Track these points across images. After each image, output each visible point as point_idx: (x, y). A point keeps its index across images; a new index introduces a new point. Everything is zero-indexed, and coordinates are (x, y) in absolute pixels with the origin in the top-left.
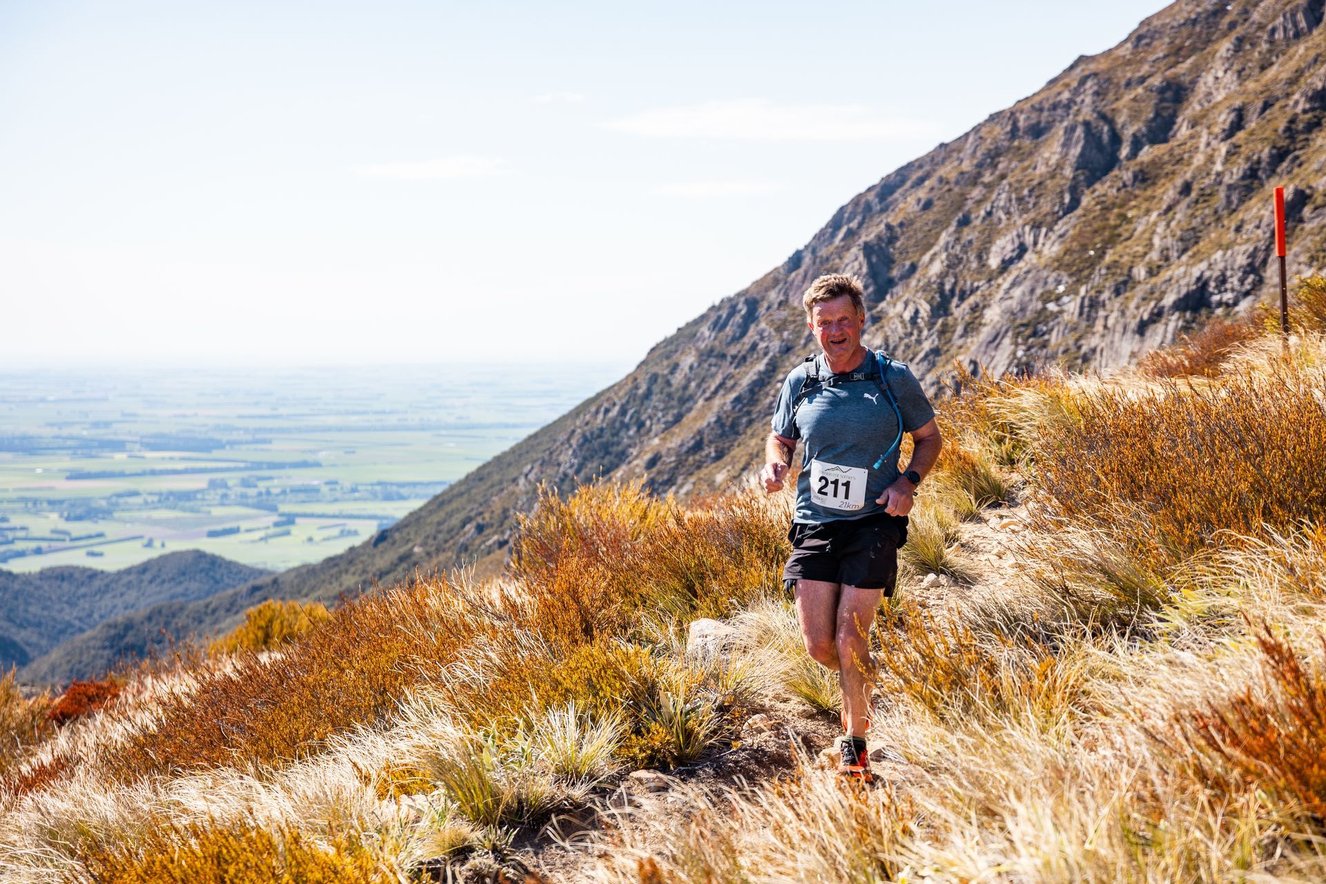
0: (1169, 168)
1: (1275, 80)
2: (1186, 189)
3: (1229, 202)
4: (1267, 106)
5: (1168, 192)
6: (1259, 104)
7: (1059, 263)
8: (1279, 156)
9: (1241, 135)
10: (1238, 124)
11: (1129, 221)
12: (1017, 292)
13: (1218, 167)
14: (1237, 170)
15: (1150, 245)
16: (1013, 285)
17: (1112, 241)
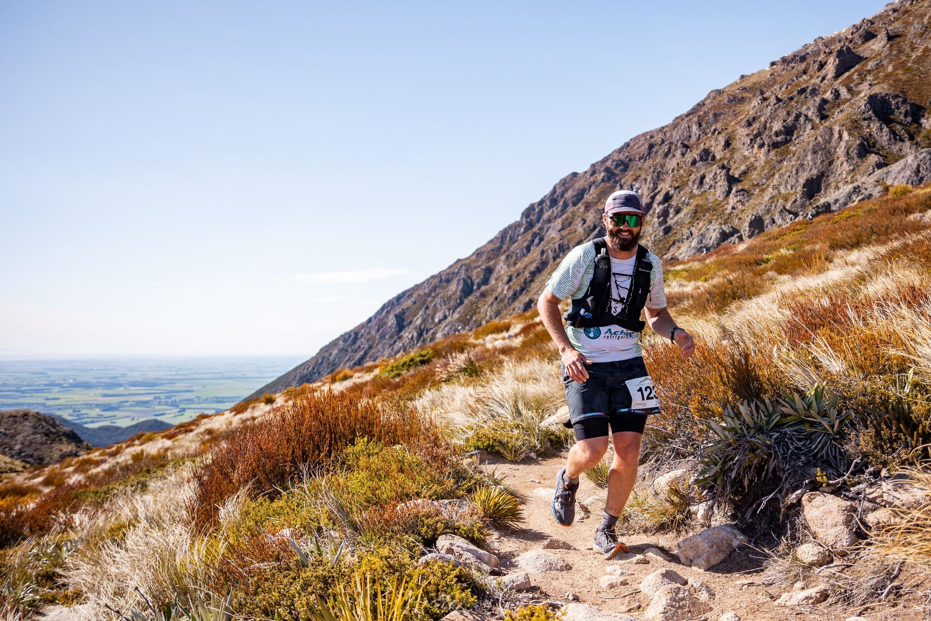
0: (490, 293)
1: (520, 268)
2: (496, 298)
3: (509, 302)
4: (518, 275)
5: (490, 299)
6: (516, 274)
7: (459, 320)
8: (522, 289)
9: (511, 283)
10: (510, 280)
11: (479, 308)
12: (446, 329)
13: (505, 292)
14: (510, 294)
15: (486, 315)
16: (445, 326)
17: (475, 313)
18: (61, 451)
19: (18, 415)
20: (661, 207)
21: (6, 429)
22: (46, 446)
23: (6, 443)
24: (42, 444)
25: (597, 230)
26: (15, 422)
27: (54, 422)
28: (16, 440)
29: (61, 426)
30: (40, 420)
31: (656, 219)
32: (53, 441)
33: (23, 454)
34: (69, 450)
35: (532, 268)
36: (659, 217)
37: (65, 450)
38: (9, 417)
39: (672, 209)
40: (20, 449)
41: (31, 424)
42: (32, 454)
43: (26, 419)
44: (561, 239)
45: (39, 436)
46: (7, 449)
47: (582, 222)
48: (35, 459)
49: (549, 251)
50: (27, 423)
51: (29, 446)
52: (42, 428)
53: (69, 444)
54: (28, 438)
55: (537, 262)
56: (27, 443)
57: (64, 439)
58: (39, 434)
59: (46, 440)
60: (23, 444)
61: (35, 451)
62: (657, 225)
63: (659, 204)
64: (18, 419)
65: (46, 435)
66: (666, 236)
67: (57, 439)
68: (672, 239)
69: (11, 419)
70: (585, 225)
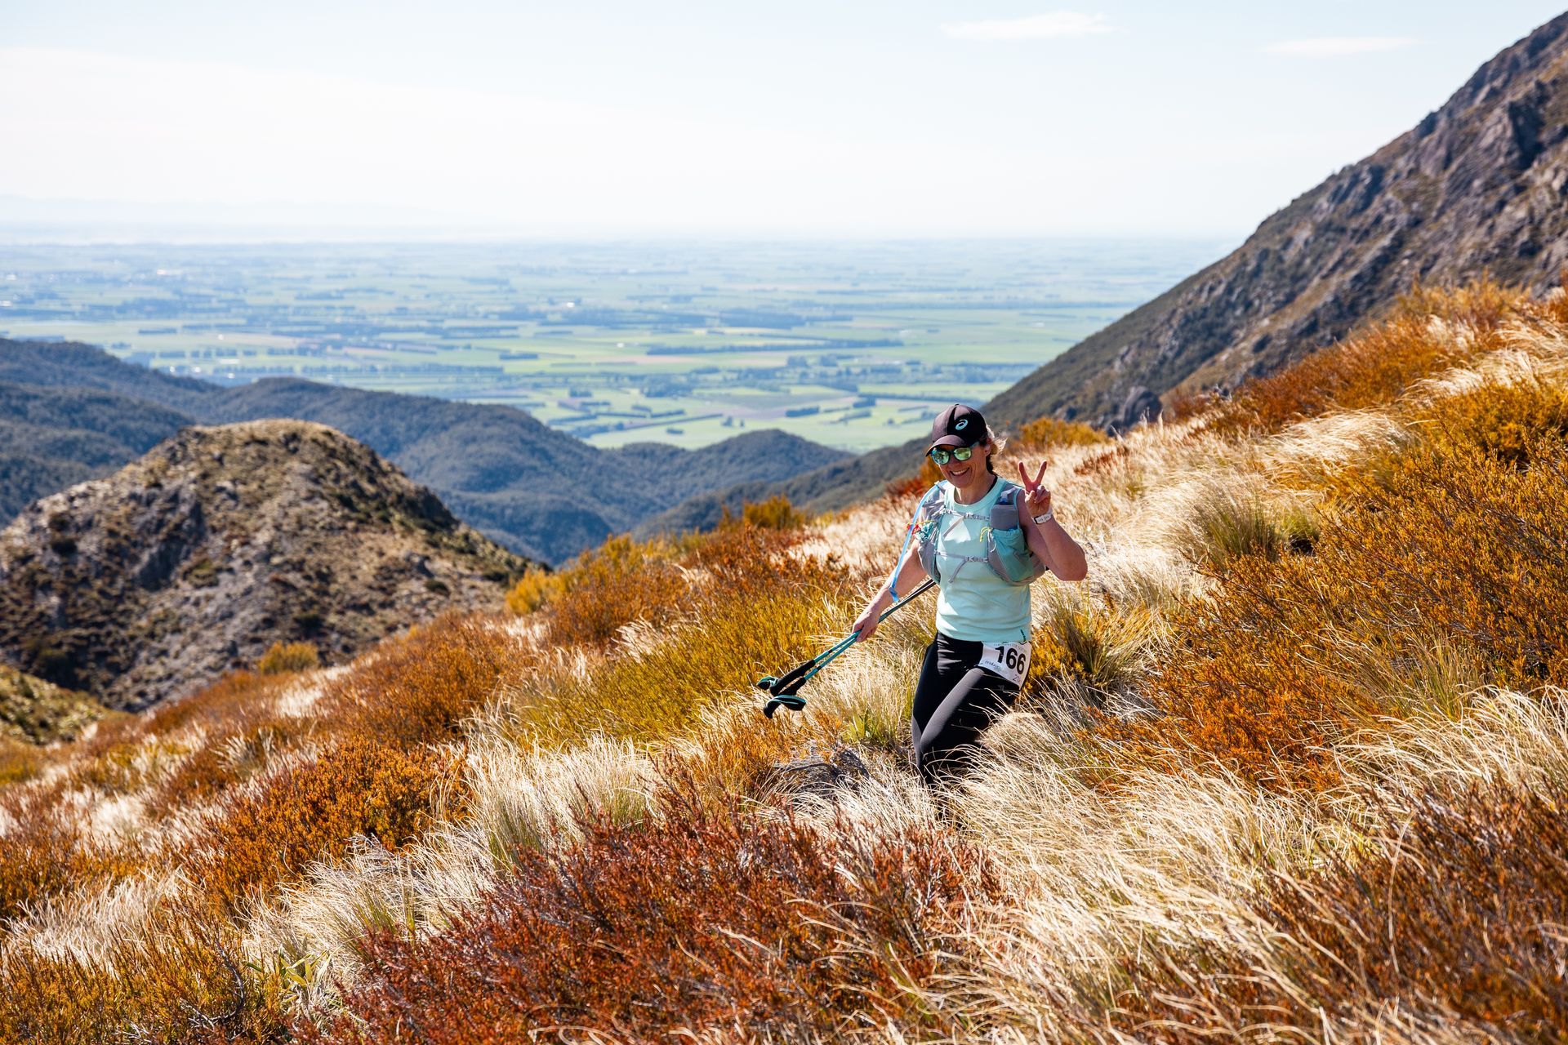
18: (381, 554)
19: (272, 438)
21: (234, 481)
22: (342, 538)
23: (233, 524)
24: (330, 529)
26: (263, 458)
27: (375, 462)
28: (262, 516)
29: (392, 476)
30: (332, 453)
32: (364, 522)
33: (276, 560)
34: (402, 554)
37: (392, 552)
38: (247, 444)
40: (269, 545)
41: (306, 468)
42: (302, 562)
43: (295, 450)
45: (324, 504)
46: (235, 542)
48: (308, 578)
50: (295, 464)
51: (295, 535)
52: (337, 480)
53: (408, 531)
54: (293, 511)
56: (289, 525)
57: (398, 516)
58: (323, 497)
59: (346, 518)
60: (278, 527)
61: (309, 550)
64: (270, 449)
65: (346, 502)
67: (375, 516)
69: (252, 450)
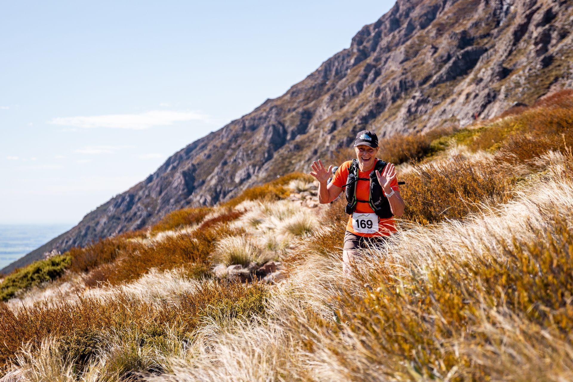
0: (307, 144)
1: (347, 112)
2: (315, 152)
4: (345, 121)
5: (308, 153)
6: (342, 120)
7: (266, 180)
9: (335, 132)
10: (334, 127)
11: (293, 164)
13: (327, 144)
14: (335, 146)
17: (286, 172)
20: (540, 29)
25: (451, 61)
31: (532, 47)
35: (364, 112)
36: (536, 44)
39: (556, 33)
44: (403, 74)
47: (433, 50)
49: (387, 89)
55: (370, 104)
62: (533, 54)
63: (537, 26)
66: (546, 70)
68: (554, 73)
70: (436, 55)
